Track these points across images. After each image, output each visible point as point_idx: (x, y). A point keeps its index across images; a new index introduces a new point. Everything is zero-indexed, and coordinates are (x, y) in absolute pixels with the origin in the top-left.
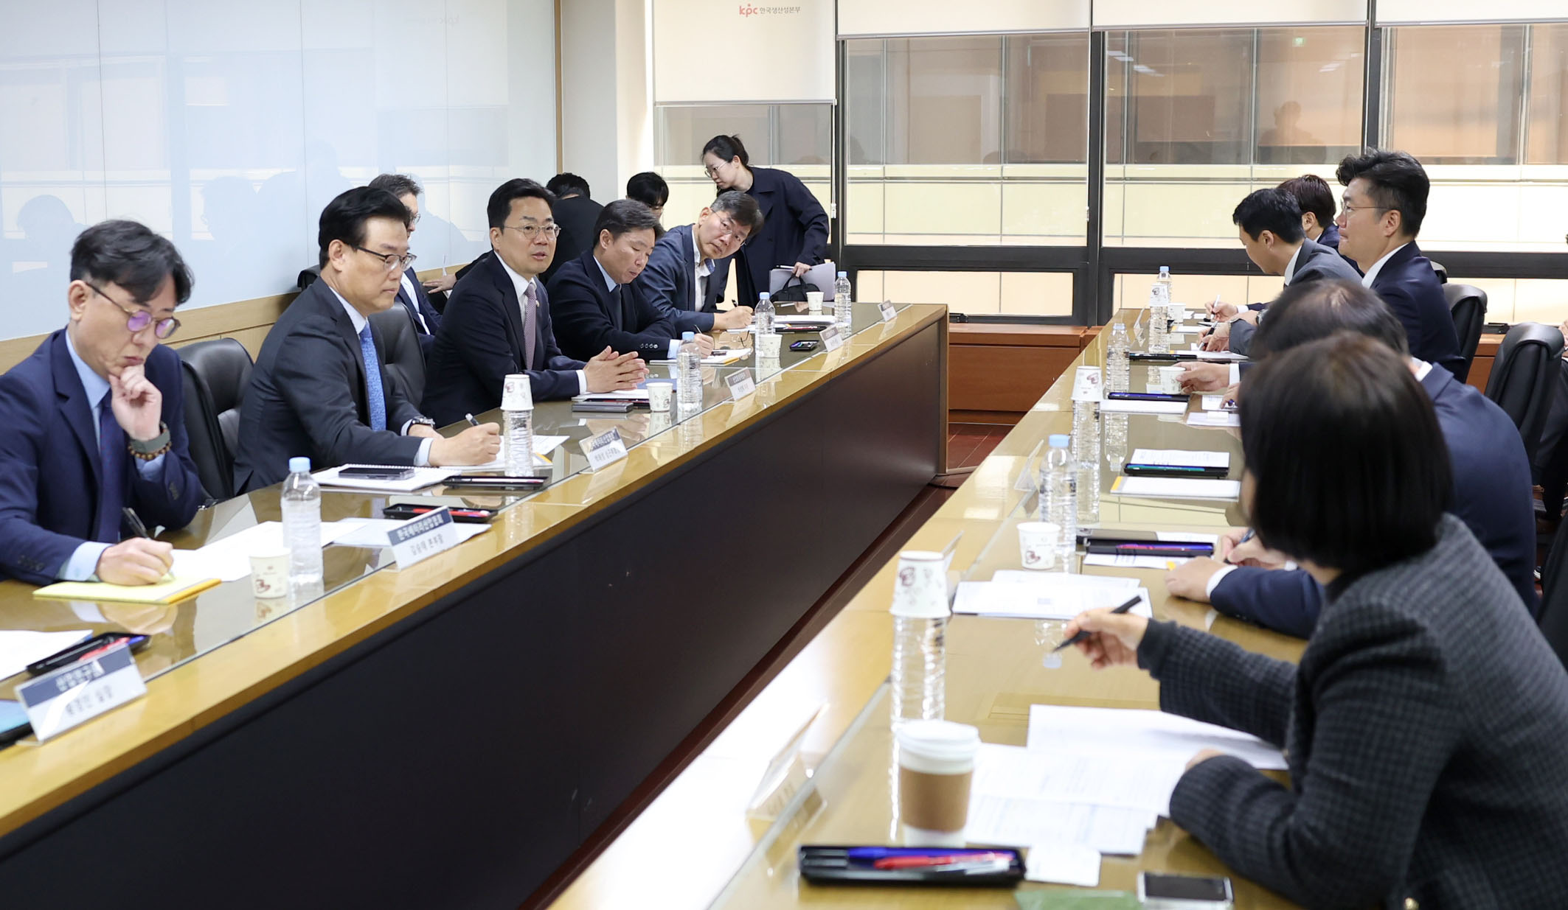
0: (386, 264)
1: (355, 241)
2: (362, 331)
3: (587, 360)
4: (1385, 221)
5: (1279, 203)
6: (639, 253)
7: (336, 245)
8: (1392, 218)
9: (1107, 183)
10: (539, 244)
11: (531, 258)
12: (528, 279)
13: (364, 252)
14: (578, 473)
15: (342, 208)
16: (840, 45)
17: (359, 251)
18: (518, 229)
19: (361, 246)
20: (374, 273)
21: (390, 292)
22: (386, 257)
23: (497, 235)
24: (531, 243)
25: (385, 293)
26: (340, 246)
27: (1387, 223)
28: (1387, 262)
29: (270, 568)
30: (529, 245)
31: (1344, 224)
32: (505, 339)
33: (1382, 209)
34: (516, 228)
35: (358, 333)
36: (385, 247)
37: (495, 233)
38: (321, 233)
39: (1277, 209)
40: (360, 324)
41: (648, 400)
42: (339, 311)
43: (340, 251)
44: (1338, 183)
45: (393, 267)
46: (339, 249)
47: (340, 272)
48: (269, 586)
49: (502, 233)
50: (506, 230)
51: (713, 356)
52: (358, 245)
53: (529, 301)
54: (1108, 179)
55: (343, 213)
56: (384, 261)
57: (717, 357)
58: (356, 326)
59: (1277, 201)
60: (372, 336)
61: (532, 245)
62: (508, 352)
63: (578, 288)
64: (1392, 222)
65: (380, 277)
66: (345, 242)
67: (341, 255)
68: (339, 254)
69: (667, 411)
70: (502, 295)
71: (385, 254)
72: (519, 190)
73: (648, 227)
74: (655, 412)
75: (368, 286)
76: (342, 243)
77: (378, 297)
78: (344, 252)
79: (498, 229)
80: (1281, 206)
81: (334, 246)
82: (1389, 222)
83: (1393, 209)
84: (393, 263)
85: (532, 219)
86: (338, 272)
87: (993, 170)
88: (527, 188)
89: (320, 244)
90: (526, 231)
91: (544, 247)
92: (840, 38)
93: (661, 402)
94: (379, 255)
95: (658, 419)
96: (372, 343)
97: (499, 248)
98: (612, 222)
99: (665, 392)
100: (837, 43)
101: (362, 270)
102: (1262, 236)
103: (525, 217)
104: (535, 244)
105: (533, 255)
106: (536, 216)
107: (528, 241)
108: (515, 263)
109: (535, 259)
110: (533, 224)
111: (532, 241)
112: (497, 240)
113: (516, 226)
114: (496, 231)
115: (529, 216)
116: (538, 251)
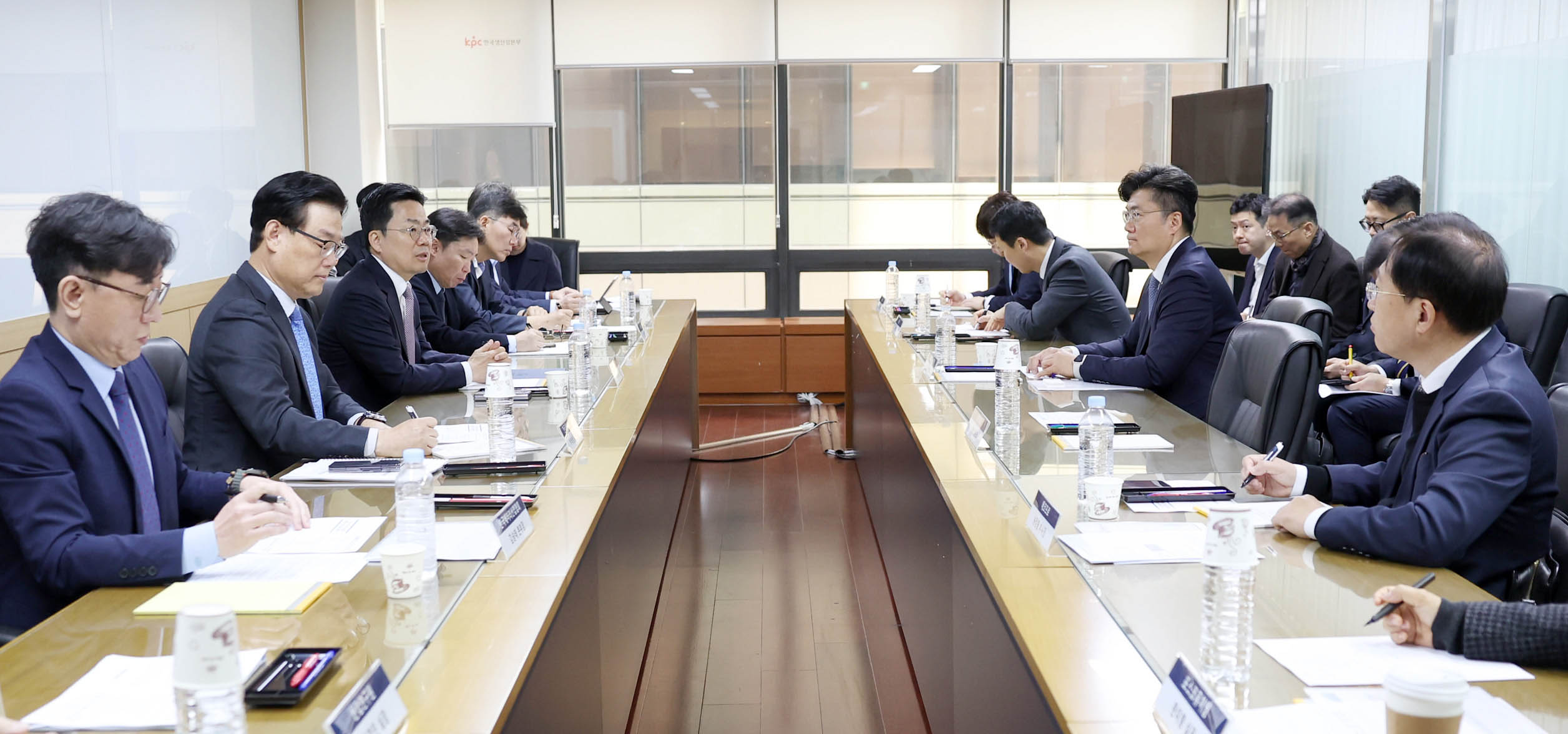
0: (323, 250)
1: (294, 223)
2: (292, 314)
3: (472, 350)
4: (1170, 222)
5: (1028, 213)
7: (274, 225)
8: (1175, 219)
9: (792, 200)
10: (423, 244)
11: (416, 259)
13: (302, 236)
14: (557, 457)
15: (280, 190)
16: (557, 73)
17: (297, 233)
18: (403, 231)
19: (300, 229)
20: (312, 257)
21: (322, 278)
22: (325, 242)
23: (377, 237)
24: (415, 244)
25: (318, 279)
26: (277, 226)
27: (1171, 223)
28: (1175, 252)
29: (410, 566)
31: (1133, 229)
33: (1167, 212)
35: (288, 316)
36: (324, 233)
38: (253, 213)
39: (1026, 218)
40: (289, 307)
41: (547, 387)
42: (267, 295)
43: (276, 231)
44: (1119, 197)
45: (329, 253)
46: (275, 229)
47: (275, 252)
48: (408, 586)
52: (296, 227)
53: (406, 301)
54: (792, 196)
55: (282, 195)
56: (321, 247)
58: (286, 312)
59: (1026, 212)
60: (303, 320)
61: (416, 246)
64: (1175, 223)
65: (316, 262)
66: (282, 223)
67: (277, 236)
68: (274, 234)
69: (565, 397)
70: (384, 294)
71: (324, 240)
72: (399, 193)
74: (554, 398)
75: (302, 269)
76: (279, 224)
77: (309, 281)
78: (280, 233)
79: (379, 232)
80: (1029, 215)
81: (271, 225)
82: (1173, 223)
83: (1175, 211)
84: (328, 250)
85: (415, 221)
86: (271, 252)
87: (632, 190)
88: (409, 191)
89: (252, 224)
90: (411, 232)
92: (557, 68)
93: (561, 389)
94: (318, 239)
95: (558, 404)
96: (303, 327)
97: (380, 250)
98: (442, 231)
99: (564, 379)
100: (555, 71)
101: (298, 253)
102: (1017, 242)
103: (409, 220)
104: (418, 245)
105: (417, 256)
106: (418, 219)
107: (413, 242)
108: (398, 264)
109: (419, 260)
110: (415, 226)
111: (416, 242)
112: (378, 242)
113: (399, 229)
114: (376, 234)
115: (413, 218)
116: (422, 252)
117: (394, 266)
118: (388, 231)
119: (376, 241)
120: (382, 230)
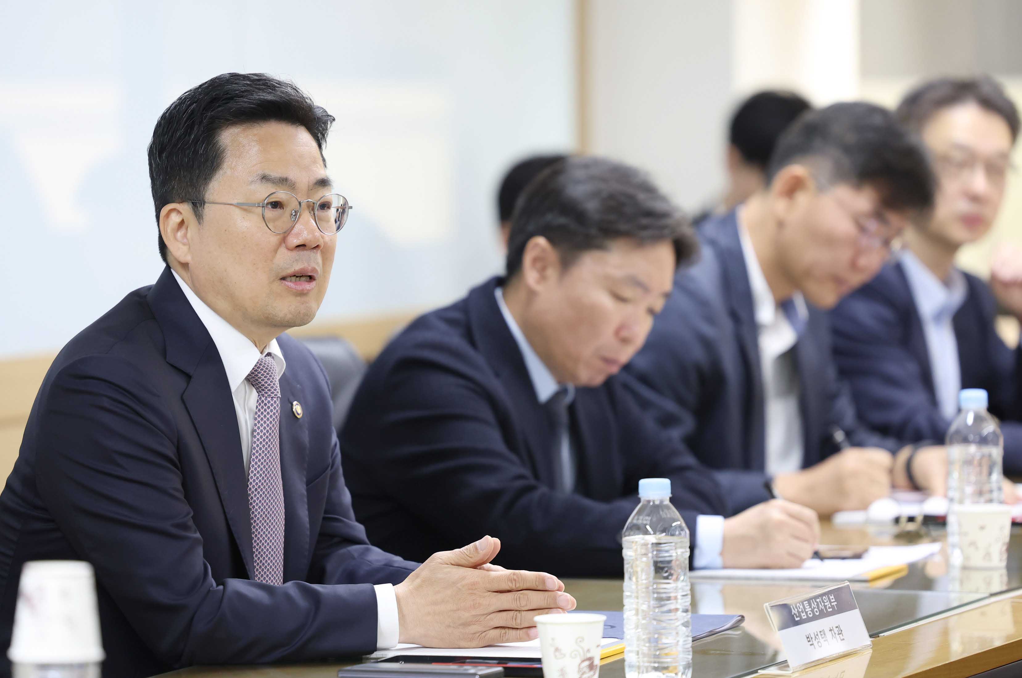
3: (421, 558)
6: (628, 309)
10: (302, 246)
11: (278, 286)
12: (261, 346)
18: (245, 207)
23: (182, 223)
24: (280, 245)
30: (276, 251)
32: (181, 496)
34: (238, 206)
37: (175, 219)
41: (539, 660)
49: (199, 216)
50: (209, 211)
51: (817, 562)
53: (260, 402)
57: (827, 562)
61: (283, 250)
62: (184, 527)
63: (451, 380)
70: (180, 382)
72: (243, 103)
73: (657, 238)
79: (185, 209)
85: (283, 181)
88: (269, 97)
90: (270, 213)
91: (312, 254)
97: (188, 258)
98: (562, 220)
103: (265, 178)
104: (289, 249)
105: (283, 279)
106: (293, 174)
107: (274, 240)
108: (230, 296)
109: (289, 289)
110: (281, 195)
111: (284, 240)
112: (185, 236)
113: (235, 202)
114: (179, 212)
115: (276, 173)
116: (297, 267)
117: (223, 304)
118: (207, 205)
119: (180, 234)
120: (195, 205)
